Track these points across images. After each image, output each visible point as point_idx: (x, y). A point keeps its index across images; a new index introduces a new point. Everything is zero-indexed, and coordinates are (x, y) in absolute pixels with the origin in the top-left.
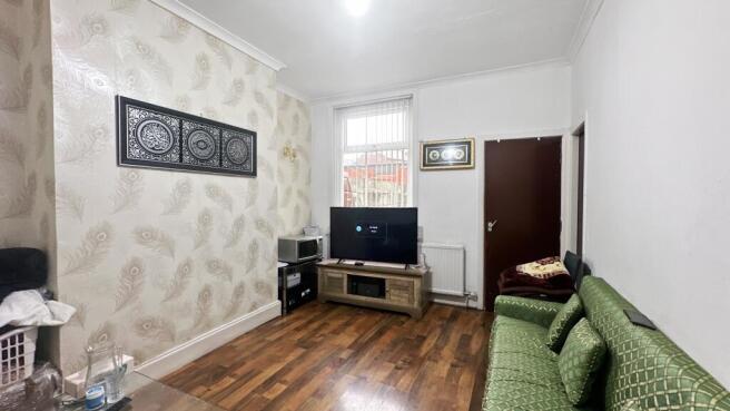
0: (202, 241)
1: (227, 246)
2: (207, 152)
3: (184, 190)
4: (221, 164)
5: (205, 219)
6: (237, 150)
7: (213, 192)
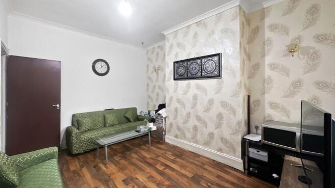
0: (194, 106)
1: (205, 111)
2: (196, 71)
3: (188, 86)
4: (201, 74)
5: (195, 98)
6: (210, 65)
7: (198, 87)
